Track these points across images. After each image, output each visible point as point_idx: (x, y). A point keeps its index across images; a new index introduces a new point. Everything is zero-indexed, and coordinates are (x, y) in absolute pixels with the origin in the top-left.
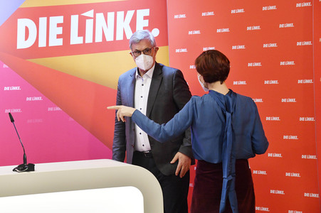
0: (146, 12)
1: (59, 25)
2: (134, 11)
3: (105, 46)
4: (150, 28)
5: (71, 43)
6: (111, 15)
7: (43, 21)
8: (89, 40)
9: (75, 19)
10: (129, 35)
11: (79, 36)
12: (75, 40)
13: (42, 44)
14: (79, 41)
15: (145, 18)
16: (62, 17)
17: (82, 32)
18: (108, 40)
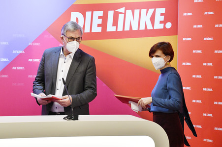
0: (163, 10)
1: (99, 17)
2: (154, 9)
3: (131, 34)
4: (164, 22)
5: (107, 31)
6: (137, 12)
7: (88, 14)
8: (120, 29)
9: (111, 14)
10: (150, 27)
11: (113, 26)
12: (110, 28)
13: (87, 30)
15: (162, 14)
16: (102, 12)
17: (115, 23)
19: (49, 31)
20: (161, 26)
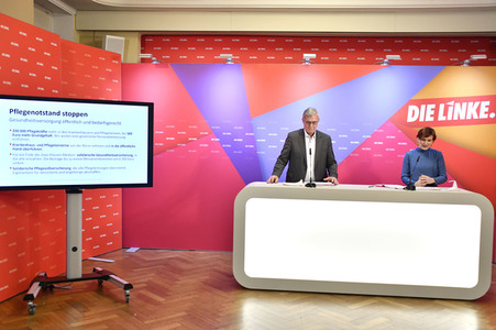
0: (488, 103)
1: (432, 109)
2: (479, 102)
3: (459, 122)
4: (489, 113)
5: (439, 120)
6: (464, 104)
7: (423, 107)
8: (450, 118)
9: (442, 106)
10: (475, 117)
11: (443, 116)
12: (441, 117)
13: (421, 120)
14: (444, 118)
15: (486, 106)
16: (435, 105)
17: (445, 114)
18: (461, 119)
19: (391, 120)
20: (486, 116)
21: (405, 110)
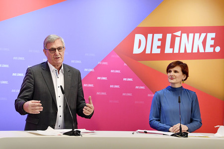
0: (213, 35)
1: (159, 40)
2: (205, 34)
4: (213, 46)
5: (165, 52)
6: (191, 35)
7: (150, 36)
8: (176, 51)
9: (169, 36)
10: (202, 50)
11: (170, 48)
12: (168, 50)
13: (148, 51)
15: (212, 39)
16: (162, 34)
17: (172, 46)
18: (187, 52)
19: (116, 51)
20: (211, 50)
21: (131, 39)
